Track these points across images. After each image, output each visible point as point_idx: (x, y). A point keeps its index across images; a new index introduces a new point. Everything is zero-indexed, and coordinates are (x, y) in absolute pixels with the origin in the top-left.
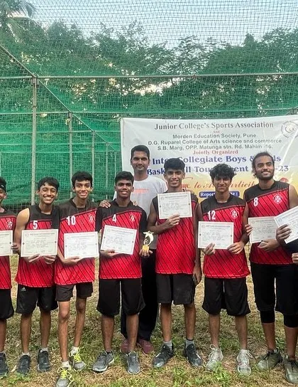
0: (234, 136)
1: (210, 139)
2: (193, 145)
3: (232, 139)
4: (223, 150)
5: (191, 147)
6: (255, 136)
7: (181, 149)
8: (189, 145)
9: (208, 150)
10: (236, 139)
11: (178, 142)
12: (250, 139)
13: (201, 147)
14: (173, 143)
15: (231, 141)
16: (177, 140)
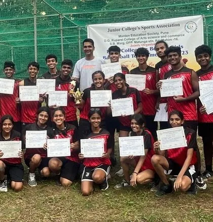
0: (155, 34)
1: (140, 37)
2: (130, 41)
3: (154, 36)
4: (148, 43)
5: (129, 42)
6: (168, 33)
7: (124, 44)
8: (128, 41)
9: (139, 44)
10: (156, 35)
11: (121, 40)
12: (164, 35)
13: (135, 42)
14: (119, 40)
15: (153, 38)
16: (121, 38)
